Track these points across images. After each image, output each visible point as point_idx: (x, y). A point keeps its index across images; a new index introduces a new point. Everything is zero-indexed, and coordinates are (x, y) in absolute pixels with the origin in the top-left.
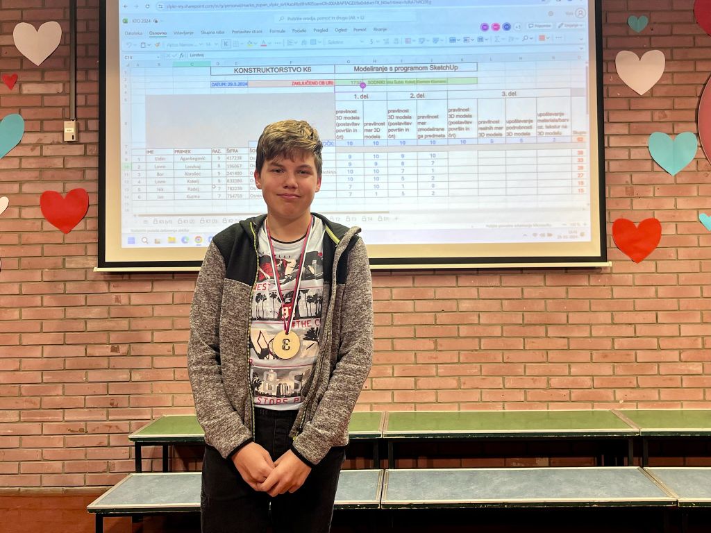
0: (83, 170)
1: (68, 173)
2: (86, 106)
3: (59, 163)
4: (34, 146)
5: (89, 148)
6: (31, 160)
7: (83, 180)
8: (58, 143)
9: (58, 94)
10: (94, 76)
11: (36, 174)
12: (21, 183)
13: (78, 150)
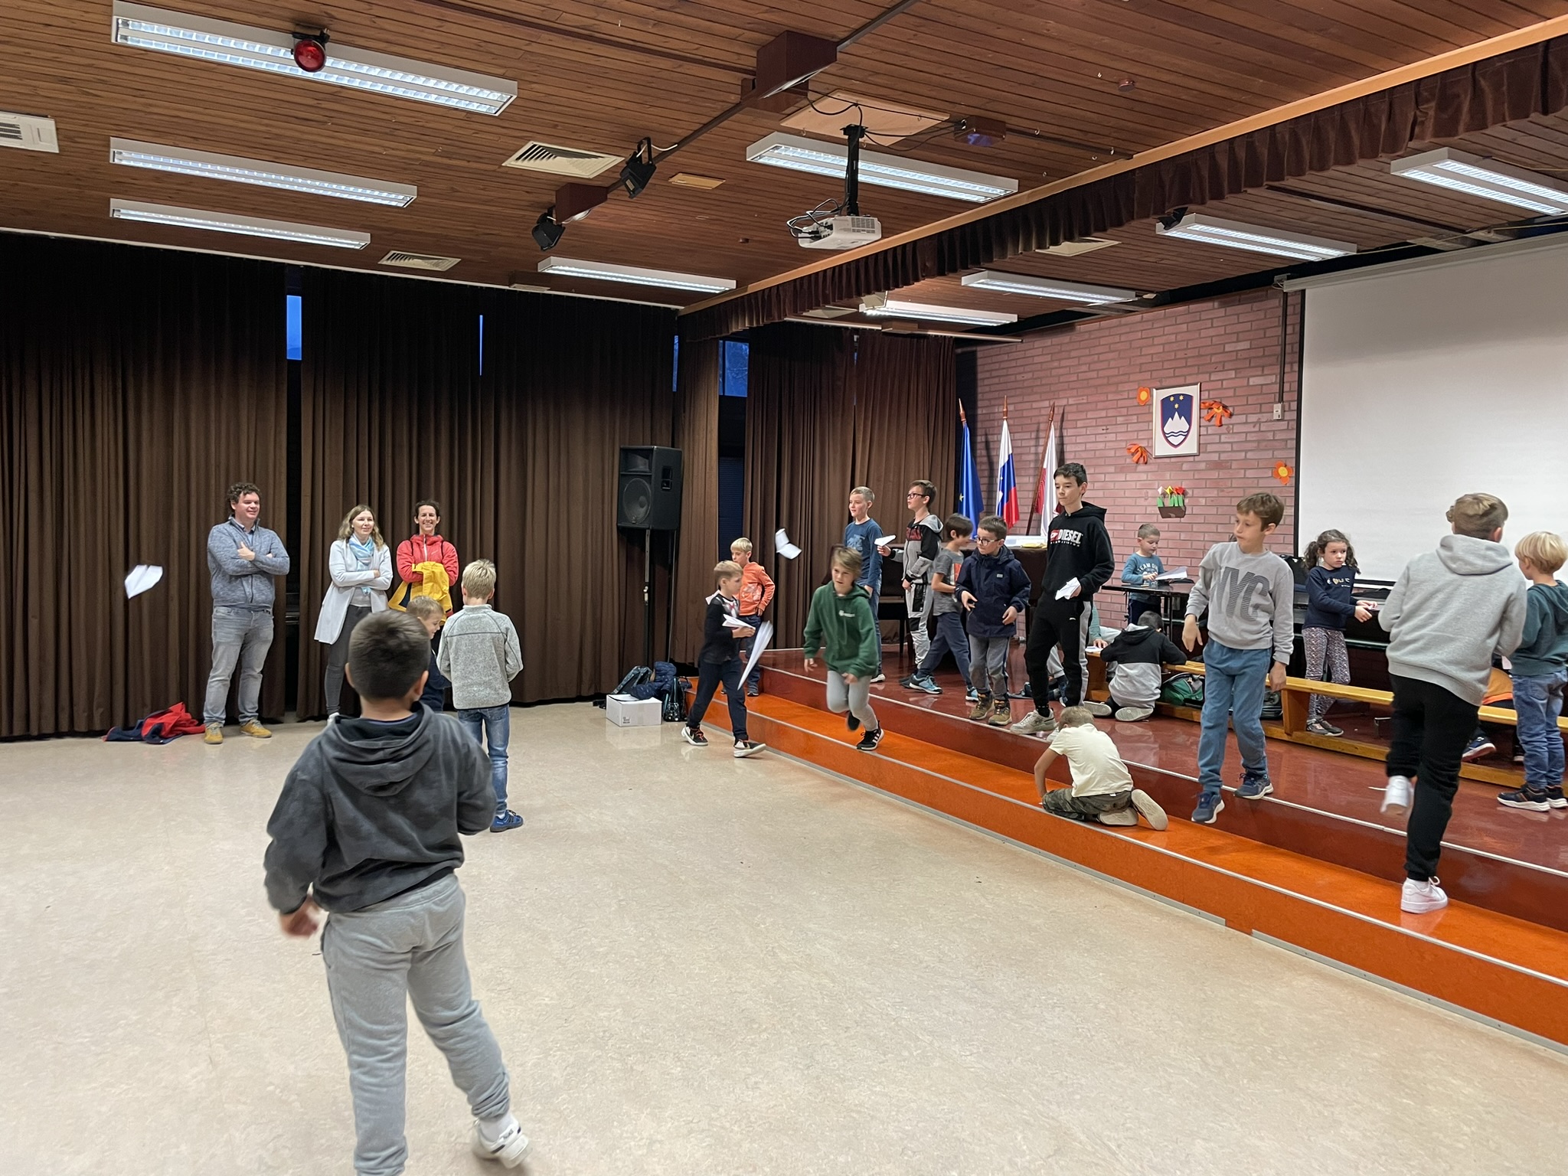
0: (1286, 440)
1: (1275, 443)
2: (1290, 391)
3: (1270, 436)
4: (1255, 424)
5: (1291, 423)
6: (1253, 434)
7: (1286, 448)
8: (1271, 421)
9: (1272, 383)
10: (1296, 367)
11: (1255, 444)
12: (1246, 452)
13: (1283, 425)
